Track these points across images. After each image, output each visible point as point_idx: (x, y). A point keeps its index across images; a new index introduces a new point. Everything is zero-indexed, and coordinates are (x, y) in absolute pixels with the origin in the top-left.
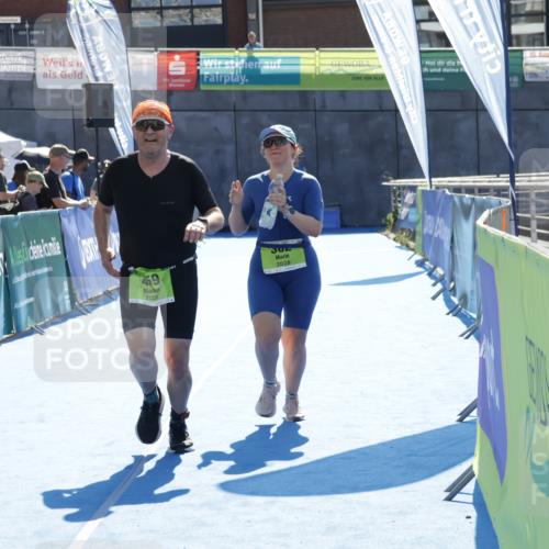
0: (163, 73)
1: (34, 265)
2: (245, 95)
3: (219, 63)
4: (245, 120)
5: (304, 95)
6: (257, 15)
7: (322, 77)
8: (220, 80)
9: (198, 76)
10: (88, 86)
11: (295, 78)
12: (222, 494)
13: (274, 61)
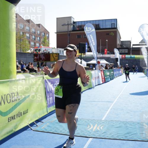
0: (122, 57)
1: (112, 74)
2: (130, 59)
3: (127, 56)
4: (130, 61)
5: (135, 59)
6: (131, 52)
7: (138, 58)
8: (127, 58)
9: (125, 57)
10: (116, 58)
11: (134, 58)
12: (130, 95)
13: (133, 56)
